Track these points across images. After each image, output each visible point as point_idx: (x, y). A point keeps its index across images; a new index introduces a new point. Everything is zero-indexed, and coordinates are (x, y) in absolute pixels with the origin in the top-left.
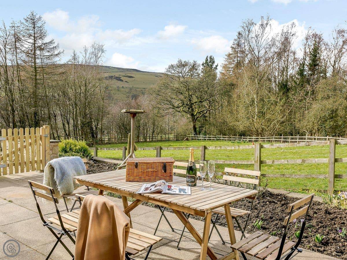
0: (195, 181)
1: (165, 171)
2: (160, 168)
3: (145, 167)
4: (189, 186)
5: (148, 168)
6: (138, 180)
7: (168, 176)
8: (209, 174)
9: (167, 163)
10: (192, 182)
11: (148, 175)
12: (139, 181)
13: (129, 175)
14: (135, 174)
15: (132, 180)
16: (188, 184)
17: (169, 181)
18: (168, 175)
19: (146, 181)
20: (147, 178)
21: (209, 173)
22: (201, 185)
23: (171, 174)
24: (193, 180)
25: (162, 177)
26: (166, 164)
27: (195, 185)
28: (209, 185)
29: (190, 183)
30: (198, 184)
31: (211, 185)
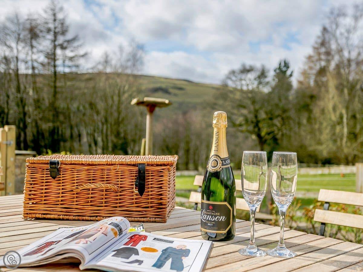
0: (228, 223)
1: (141, 191)
2: (129, 182)
3: (83, 175)
4: (209, 238)
5: (93, 180)
6: (61, 217)
7: (151, 207)
8: (276, 198)
9: (148, 165)
10: (217, 225)
11: (91, 202)
12: (63, 220)
13: (34, 199)
14: (52, 198)
15: (40, 216)
16: (206, 233)
17: (155, 222)
18: (151, 203)
19: (83, 220)
20: (89, 210)
21: (277, 195)
22: (248, 235)
23: (161, 199)
24: (223, 218)
25: (135, 209)
26: (148, 168)
27: (229, 237)
28: (277, 238)
29: (211, 228)
30: (238, 234)
31: (282, 239)
